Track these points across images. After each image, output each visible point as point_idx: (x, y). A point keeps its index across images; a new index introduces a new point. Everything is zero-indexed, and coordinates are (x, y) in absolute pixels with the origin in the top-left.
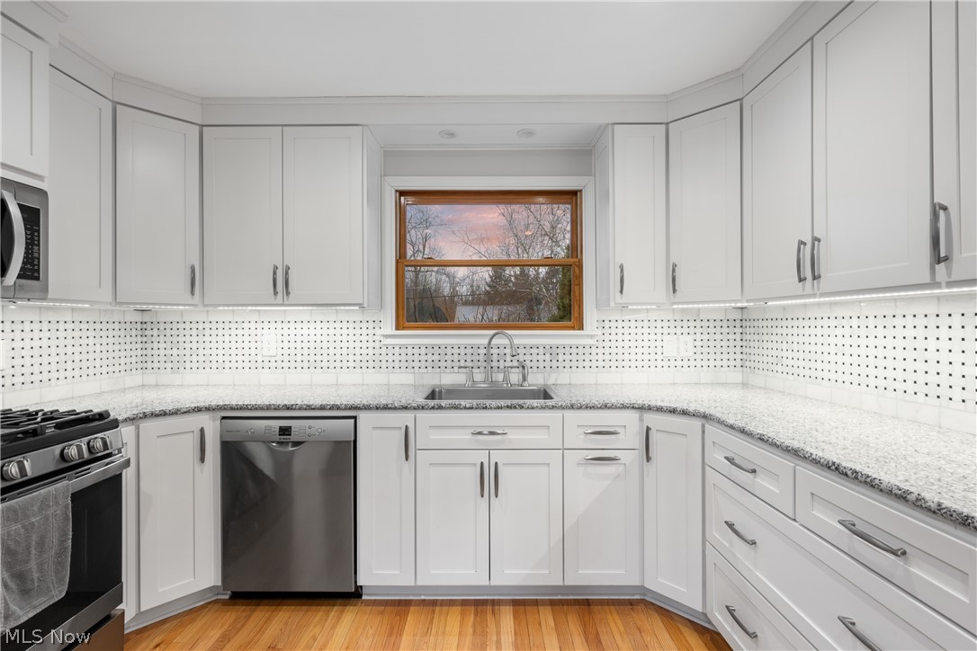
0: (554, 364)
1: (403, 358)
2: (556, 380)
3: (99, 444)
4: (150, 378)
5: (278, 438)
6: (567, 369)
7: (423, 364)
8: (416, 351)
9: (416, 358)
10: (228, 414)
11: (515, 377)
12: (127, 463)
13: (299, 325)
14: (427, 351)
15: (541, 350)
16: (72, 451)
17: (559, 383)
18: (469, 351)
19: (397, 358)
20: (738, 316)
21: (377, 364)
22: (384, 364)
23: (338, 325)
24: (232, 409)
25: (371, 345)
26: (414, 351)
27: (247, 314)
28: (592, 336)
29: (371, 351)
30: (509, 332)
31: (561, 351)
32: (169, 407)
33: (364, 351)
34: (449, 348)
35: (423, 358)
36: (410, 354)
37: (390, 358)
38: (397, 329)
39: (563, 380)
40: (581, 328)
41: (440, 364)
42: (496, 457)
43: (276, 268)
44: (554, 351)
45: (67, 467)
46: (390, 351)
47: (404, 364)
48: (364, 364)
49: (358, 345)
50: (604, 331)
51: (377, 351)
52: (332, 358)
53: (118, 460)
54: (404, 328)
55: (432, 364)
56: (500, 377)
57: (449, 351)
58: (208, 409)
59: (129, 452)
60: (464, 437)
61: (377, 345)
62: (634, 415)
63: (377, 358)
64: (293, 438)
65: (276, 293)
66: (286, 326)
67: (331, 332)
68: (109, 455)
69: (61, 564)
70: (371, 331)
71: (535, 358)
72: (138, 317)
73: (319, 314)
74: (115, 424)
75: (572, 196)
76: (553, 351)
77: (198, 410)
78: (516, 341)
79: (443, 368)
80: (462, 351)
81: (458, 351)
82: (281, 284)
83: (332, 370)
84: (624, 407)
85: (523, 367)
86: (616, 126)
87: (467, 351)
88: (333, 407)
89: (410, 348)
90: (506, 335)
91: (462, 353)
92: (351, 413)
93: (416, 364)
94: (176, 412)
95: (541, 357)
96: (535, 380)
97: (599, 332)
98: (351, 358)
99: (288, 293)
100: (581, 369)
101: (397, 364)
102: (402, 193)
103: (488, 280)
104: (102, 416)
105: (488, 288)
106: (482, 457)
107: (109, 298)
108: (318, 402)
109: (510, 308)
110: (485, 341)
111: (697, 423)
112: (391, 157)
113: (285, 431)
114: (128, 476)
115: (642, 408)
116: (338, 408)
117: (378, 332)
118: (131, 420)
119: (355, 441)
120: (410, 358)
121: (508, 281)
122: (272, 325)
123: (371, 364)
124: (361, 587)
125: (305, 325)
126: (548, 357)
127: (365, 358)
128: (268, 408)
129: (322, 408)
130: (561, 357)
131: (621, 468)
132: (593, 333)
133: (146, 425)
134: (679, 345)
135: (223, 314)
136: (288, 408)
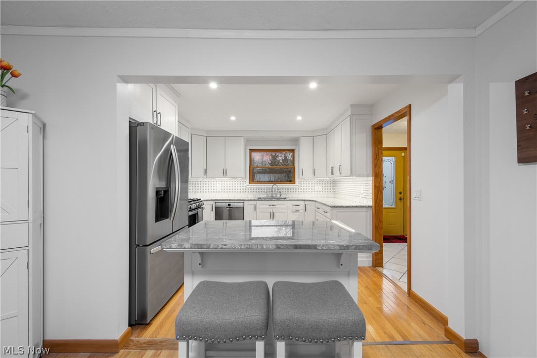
0: (288, 192)
1: (251, 190)
5: (227, 206)
6: (291, 193)
7: (256, 192)
10: (216, 201)
11: (278, 196)
13: (225, 182)
15: (285, 189)
20: (333, 181)
21: (245, 192)
23: (235, 182)
24: (218, 200)
25: (243, 187)
26: (254, 189)
29: (243, 189)
31: (290, 189)
33: (241, 189)
34: (262, 188)
35: (256, 190)
39: (290, 196)
40: (295, 183)
41: (261, 192)
42: (274, 210)
43: (223, 169)
46: (248, 189)
47: (251, 192)
49: (240, 187)
50: (300, 184)
51: (246, 189)
52: (233, 191)
54: (250, 183)
55: (259, 192)
56: (275, 195)
58: (213, 200)
60: (267, 206)
61: (245, 187)
62: (303, 202)
64: (231, 206)
65: (223, 175)
66: (222, 182)
67: (233, 184)
70: (243, 184)
71: (283, 191)
73: (233, 180)
75: (293, 151)
76: (288, 189)
77: (211, 200)
78: (279, 187)
82: (225, 173)
83: (233, 193)
84: (301, 200)
85: (280, 193)
87: (266, 189)
88: (239, 200)
89: (252, 188)
90: (277, 186)
92: (243, 201)
93: (254, 192)
94: (208, 200)
95: (285, 191)
96: (283, 196)
99: (226, 175)
100: (294, 193)
101: (249, 192)
102: (250, 150)
103: (270, 162)
104: (200, 199)
105: (270, 166)
106: (271, 210)
108: (236, 199)
109: (279, 176)
110: (271, 187)
111: (314, 202)
112: (248, 141)
113: (229, 205)
115: (304, 200)
116: (240, 200)
117: (246, 184)
119: (244, 207)
121: (279, 162)
122: (219, 182)
127: (242, 191)
128: (226, 200)
129: (237, 200)
130: (290, 191)
131: (300, 213)
132: (298, 185)
134: (318, 188)
136: (230, 200)
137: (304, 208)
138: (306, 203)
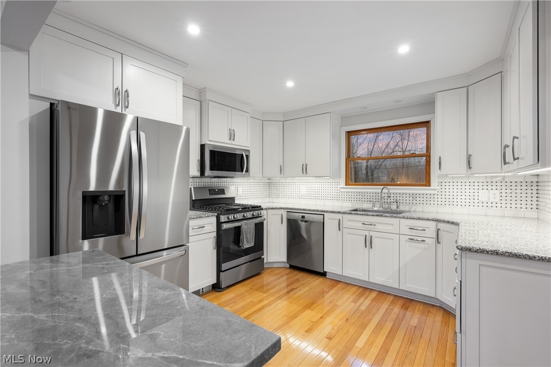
0: (414, 202)
1: (348, 196)
2: (415, 209)
3: (259, 213)
4: (271, 200)
5: (301, 219)
6: (421, 205)
7: (355, 199)
8: (353, 194)
9: (353, 197)
10: (289, 211)
11: (394, 207)
12: (265, 219)
13: (312, 184)
14: (357, 194)
15: (408, 195)
16: (255, 214)
17: (417, 210)
18: (374, 195)
19: (345, 196)
20: (535, 179)
21: (338, 199)
22: (341, 199)
23: (325, 184)
24: (289, 209)
25: (336, 191)
26: (352, 194)
27: (297, 179)
28: (434, 190)
29: (336, 194)
30: (388, 187)
31: (418, 196)
32: (274, 207)
33: (334, 194)
34: (366, 193)
35: (356, 197)
36: (350, 195)
37: (343, 196)
38: (346, 185)
39: (421, 209)
40: (430, 186)
41: (362, 200)
42: (372, 233)
43: (303, 165)
44: (414, 196)
45: (253, 217)
46: (343, 194)
47: (348, 199)
48: (334, 198)
49: (331, 191)
50: (442, 187)
51: (338, 194)
52: (323, 196)
53: (263, 218)
54: (349, 185)
55: (359, 199)
56: (386, 206)
57: (366, 194)
58: (283, 208)
59: (265, 217)
60: (360, 225)
61: (338, 191)
62: (434, 223)
63: (338, 196)
64: (305, 219)
65: (303, 173)
66: (308, 184)
68: (261, 217)
69: (253, 238)
70: (336, 186)
71: (404, 199)
72: (268, 181)
73: (318, 180)
74: (262, 209)
75: (426, 124)
77: (281, 208)
79: (363, 201)
80: (371, 195)
81: (370, 195)
82: (305, 170)
83: (322, 200)
84: (428, 219)
85: (397, 202)
86: (438, 93)
87: (373, 195)
89: (350, 193)
90: (388, 189)
91: (371, 196)
92: (322, 213)
93: (353, 199)
94: (276, 208)
95: (408, 199)
97: (438, 188)
98: (329, 196)
99: (307, 173)
100: (428, 205)
101: (345, 199)
102: (349, 133)
104: (260, 207)
106: (367, 233)
107: (261, 176)
110: (380, 191)
112: (344, 119)
113: (303, 217)
114: (265, 222)
115: (435, 220)
116: (318, 211)
117: (339, 186)
118: (266, 209)
119: (323, 223)
120: (350, 197)
122: (304, 184)
123: (336, 198)
124: (326, 272)
125: (314, 184)
126: (411, 199)
127: (334, 196)
128: (299, 209)
129: (314, 211)
130: (418, 199)
131: (427, 245)
132: (435, 188)
133: (269, 211)
134: (490, 195)
135: (289, 180)
136: (304, 210)
137: (435, 236)
138: (441, 225)
